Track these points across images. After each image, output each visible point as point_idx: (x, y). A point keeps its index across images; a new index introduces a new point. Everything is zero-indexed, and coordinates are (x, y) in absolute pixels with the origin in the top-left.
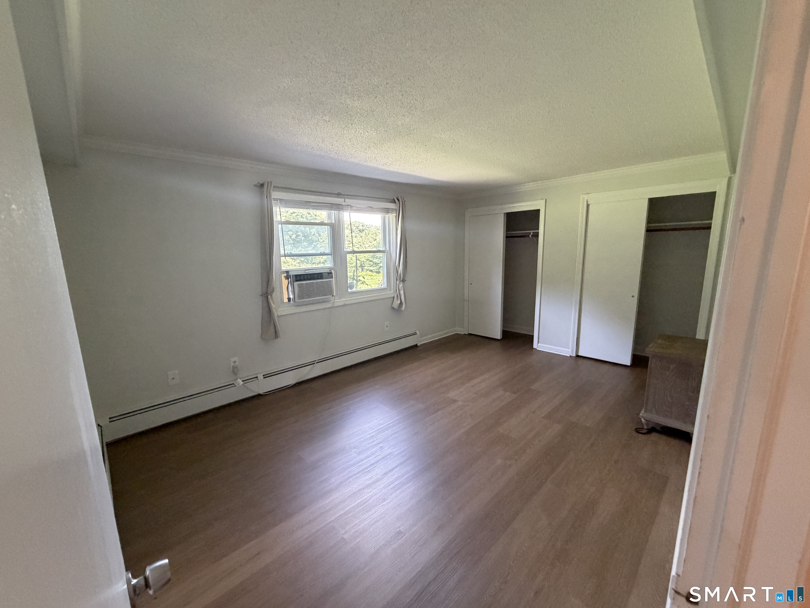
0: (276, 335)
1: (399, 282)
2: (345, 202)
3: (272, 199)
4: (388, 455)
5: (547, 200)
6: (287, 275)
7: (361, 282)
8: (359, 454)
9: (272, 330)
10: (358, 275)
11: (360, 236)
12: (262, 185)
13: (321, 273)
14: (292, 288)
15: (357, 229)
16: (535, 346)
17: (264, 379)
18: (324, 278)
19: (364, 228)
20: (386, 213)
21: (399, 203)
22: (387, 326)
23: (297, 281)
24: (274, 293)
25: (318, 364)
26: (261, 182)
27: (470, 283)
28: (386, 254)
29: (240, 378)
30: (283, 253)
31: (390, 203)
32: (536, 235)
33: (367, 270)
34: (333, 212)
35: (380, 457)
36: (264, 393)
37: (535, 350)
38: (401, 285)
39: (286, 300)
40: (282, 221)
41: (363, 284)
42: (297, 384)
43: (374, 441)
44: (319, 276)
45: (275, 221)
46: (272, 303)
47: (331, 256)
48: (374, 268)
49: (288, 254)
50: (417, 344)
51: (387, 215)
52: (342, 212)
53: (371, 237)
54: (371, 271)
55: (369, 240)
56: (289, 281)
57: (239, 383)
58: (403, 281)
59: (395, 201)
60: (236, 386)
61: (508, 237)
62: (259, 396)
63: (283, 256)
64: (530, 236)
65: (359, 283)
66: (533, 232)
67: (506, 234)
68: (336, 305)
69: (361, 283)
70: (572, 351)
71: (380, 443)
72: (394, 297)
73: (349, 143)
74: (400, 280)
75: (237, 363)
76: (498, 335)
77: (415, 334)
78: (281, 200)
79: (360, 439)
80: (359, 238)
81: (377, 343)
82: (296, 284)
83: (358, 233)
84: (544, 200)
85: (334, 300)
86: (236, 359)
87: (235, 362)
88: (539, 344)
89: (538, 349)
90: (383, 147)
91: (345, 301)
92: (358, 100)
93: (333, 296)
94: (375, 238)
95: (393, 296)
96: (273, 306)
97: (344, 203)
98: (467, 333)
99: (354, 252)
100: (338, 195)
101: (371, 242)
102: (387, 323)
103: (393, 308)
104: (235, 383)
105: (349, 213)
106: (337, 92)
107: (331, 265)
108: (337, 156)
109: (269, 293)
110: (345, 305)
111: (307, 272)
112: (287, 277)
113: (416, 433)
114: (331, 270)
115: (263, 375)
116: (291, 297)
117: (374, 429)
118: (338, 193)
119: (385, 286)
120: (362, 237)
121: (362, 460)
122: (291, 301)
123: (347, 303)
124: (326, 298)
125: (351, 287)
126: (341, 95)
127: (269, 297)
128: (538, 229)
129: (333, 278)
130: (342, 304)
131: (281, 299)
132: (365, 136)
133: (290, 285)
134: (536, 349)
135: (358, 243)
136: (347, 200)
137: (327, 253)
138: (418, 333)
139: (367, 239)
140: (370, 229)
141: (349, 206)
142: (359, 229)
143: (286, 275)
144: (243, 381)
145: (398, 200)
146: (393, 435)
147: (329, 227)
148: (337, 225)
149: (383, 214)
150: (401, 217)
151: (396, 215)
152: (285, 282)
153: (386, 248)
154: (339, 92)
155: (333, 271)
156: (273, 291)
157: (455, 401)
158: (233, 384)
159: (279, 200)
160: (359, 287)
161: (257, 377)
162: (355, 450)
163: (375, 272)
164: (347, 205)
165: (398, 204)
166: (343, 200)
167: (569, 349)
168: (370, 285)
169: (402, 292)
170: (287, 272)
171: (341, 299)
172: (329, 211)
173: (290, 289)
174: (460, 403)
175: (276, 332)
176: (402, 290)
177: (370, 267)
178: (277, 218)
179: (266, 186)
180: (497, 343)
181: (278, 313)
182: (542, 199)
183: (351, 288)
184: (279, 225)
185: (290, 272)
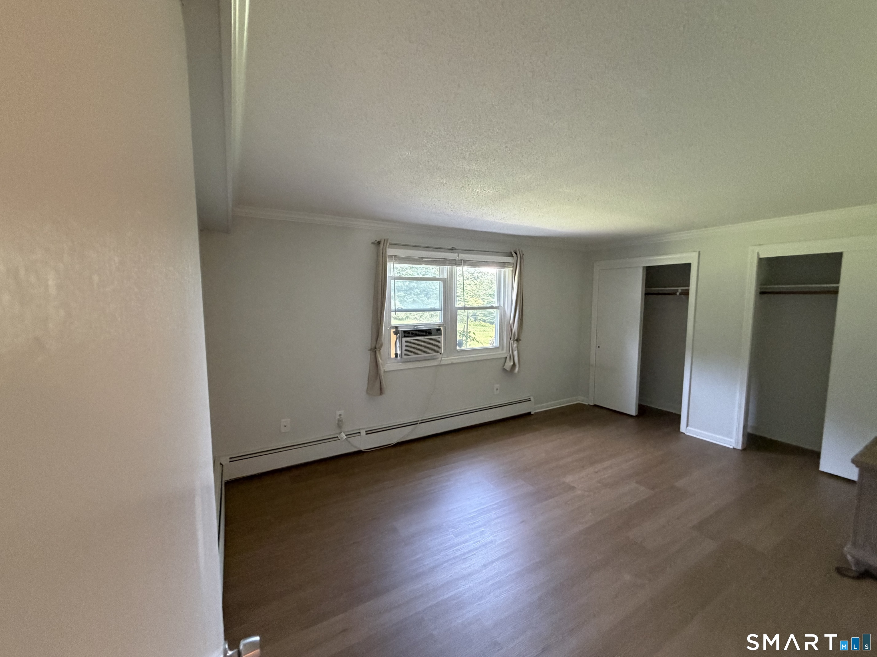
0: (381, 391)
1: (513, 341)
2: (458, 256)
3: (387, 256)
4: (489, 543)
5: (701, 253)
6: (396, 331)
7: (472, 338)
8: (457, 536)
9: (377, 385)
10: (468, 331)
11: (474, 283)
12: (379, 243)
13: (430, 330)
14: (400, 344)
15: (471, 276)
16: (683, 428)
17: (366, 435)
18: (432, 335)
19: (479, 275)
20: (501, 267)
21: (517, 257)
22: (497, 389)
23: (405, 337)
24: (382, 349)
25: (421, 424)
26: (378, 240)
27: (598, 346)
28: (500, 311)
29: (344, 432)
30: (394, 308)
31: (507, 256)
32: (686, 293)
33: (480, 320)
34: (446, 267)
35: (479, 544)
36: (365, 450)
37: (683, 435)
38: (515, 345)
39: (393, 356)
40: (395, 276)
41: (473, 340)
42: (398, 444)
43: (474, 523)
44: (427, 332)
45: (388, 277)
46: (379, 359)
47: (441, 312)
48: (487, 318)
49: (399, 309)
50: (530, 413)
51: (503, 270)
52: (455, 268)
53: (486, 285)
54: (484, 321)
55: (484, 288)
56: (398, 337)
57: (342, 436)
58: (518, 340)
59: (512, 254)
60: (340, 439)
61: (647, 294)
62: (359, 453)
63: (393, 311)
64: (678, 294)
65: (469, 340)
66: (682, 290)
67: (646, 290)
68: (442, 363)
69: (471, 340)
70: (737, 443)
71: (480, 527)
72: (506, 358)
73: (465, 201)
74: (514, 339)
75: (342, 416)
76: (633, 410)
77: (529, 400)
78: (395, 256)
79: (459, 518)
80: (473, 286)
81: (485, 408)
82: (404, 339)
83: (473, 281)
84: (696, 254)
85: (442, 358)
86: (342, 412)
87: (340, 415)
88: (688, 428)
89: (686, 433)
90: (501, 203)
91: (453, 359)
92: (476, 164)
93: (440, 354)
94: (490, 286)
95: (506, 356)
96: (380, 361)
97: (458, 258)
98: (592, 404)
99: (465, 308)
100: (452, 250)
101: (486, 290)
102: (497, 386)
103: (505, 370)
104: (339, 437)
105: (462, 268)
106: (455, 158)
107: (441, 321)
108: (452, 213)
109: (378, 348)
110: (453, 364)
111: (416, 328)
112: (396, 333)
113: (523, 522)
114: (440, 327)
115: (366, 431)
116: (399, 352)
117: (475, 508)
118: (452, 248)
119: (496, 344)
120: (476, 284)
121: (459, 544)
122: (398, 357)
123: (455, 361)
124: (434, 356)
125: (461, 344)
126: (459, 160)
127: (377, 352)
128: (688, 285)
129: (441, 335)
130: (449, 362)
131: (388, 354)
132: (482, 194)
133: (398, 340)
134: (684, 433)
135: (472, 291)
136: (461, 255)
137: (437, 309)
138: (532, 398)
139: (482, 287)
140: (485, 277)
141: (462, 261)
142: (474, 276)
143: (394, 330)
144: (346, 435)
145: (516, 253)
146: (495, 519)
147: (441, 282)
148: (449, 279)
149: (498, 269)
150: (519, 270)
151: (513, 269)
152: (393, 337)
153: (500, 305)
154: (456, 158)
155: (442, 328)
156: (382, 346)
157: (572, 488)
158: (337, 437)
159: (393, 257)
160: (468, 344)
161: (360, 433)
162: (453, 530)
163: (488, 322)
164: (460, 260)
165: (515, 258)
166: (457, 254)
167: (731, 438)
168: (481, 342)
169: (516, 353)
170: (396, 327)
171: (449, 357)
172: (442, 267)
173: (398, 344)
174: (579, 492)
175: (381, 389)
176: (515, 350)
177: (483, 317)
178: (390, 274)
179: (382, 243)
180: (631, 421)
181: (385, 369)
182: (695, 251)
183: (460, 346)
184: (392, 280)
185: (399, 328)
